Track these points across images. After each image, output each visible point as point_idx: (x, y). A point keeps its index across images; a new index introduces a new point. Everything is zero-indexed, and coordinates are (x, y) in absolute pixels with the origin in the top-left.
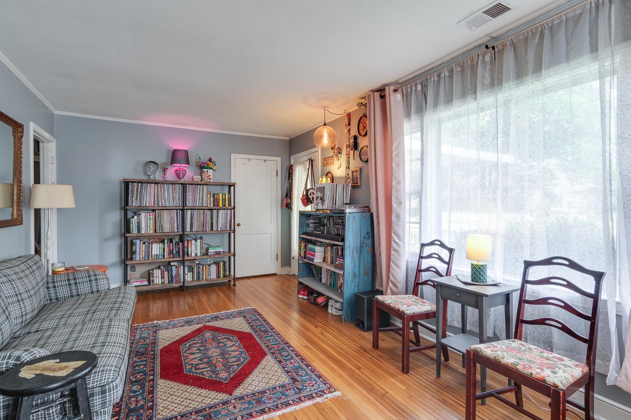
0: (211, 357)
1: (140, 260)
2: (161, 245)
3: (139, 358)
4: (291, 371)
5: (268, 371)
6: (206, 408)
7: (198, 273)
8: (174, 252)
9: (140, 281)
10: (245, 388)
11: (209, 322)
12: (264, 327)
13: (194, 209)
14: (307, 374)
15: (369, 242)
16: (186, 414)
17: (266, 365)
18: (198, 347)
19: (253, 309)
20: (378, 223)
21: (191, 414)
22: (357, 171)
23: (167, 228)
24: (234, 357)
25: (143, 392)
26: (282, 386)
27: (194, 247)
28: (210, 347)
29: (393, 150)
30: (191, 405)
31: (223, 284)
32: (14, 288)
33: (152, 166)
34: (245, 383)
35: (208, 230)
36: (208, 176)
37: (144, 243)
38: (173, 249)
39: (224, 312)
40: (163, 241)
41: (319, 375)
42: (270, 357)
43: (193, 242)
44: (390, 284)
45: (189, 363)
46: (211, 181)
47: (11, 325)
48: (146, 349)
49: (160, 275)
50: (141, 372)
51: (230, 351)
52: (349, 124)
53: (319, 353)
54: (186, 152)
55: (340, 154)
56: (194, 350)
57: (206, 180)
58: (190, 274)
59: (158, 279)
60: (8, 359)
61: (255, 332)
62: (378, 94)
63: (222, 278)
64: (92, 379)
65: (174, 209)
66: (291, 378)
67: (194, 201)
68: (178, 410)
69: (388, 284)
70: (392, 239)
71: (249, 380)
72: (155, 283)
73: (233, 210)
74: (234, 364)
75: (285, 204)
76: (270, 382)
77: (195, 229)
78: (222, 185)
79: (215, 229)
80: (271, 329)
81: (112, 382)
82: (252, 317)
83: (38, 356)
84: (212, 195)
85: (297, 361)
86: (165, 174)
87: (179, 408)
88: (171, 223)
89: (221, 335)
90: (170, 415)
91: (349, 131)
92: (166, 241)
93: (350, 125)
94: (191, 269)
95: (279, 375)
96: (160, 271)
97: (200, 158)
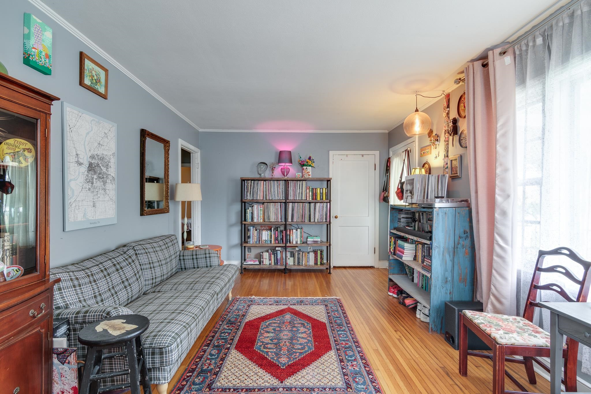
0: (281, 339)
1: (253, 243)
2: (269, 232)
3: (228, 326)
4: (349, 374)
5: (326, 368)
6: (256, 389)
7: (299, 258)
8: (279, 239)
9: (253, 261)
10: (297, 379)
11: (293, 305)
12: (340, 320)
13: (294, 202)
14: (364, 383)
15: (468, 242)
16: (238, 389)
17: (326, 361)
18: (275, 326)
19: (337, 299)
20: (478, 221)
21: (242, 390)
22: (456, 160)
23: (273, 219)
24: (301, 344)
25: (217, 357)
26: (333, 388)
27: (295, 235)
28: (285, 329)
29: (498, 128)
30: (245, 381)
31: (321, 271)
32: (148, 258)
33: (263, 167)
34: (299, 374)
35: (306, 221)
36: (307, 173)
37: (256, 230)
38: (278, 236)
39: (311, 298)
40: (271, 230)
41: (378, 388)
42: (334, 353)
43: (294, 231)
44: (492, 297)
45: (262, 340)
46: (310, 177)
47: (139, 285)
48: (236, 319)
49: (268, 257)
50: (223, 339)
51: (300, 337)
52: (448, 106)
53: (388, 361)
54: (290, 152)
55: (438, 141)
56: (271, 329)
57: (306, 176)
58: (292, 259)
59: (267, 261)
60: (103, 312)
61: (330, 323)
62: (480, 63)
63: (319, 266)
64: (155, 340)
65: (278, 202)
66: (346, 382)
67: (295, 195)
68: (235, 383)
69: (489, 297)
70: (495, 242)
71: (304, 372)
72: (264, 263)
73: (329, 204)
74: (298, 351)
75: (382, 197)
76: (322, 381)
77: (295, 220)
78: (321, 180)
79: (312, 220)
80: (346, 323)
81: (168, 346)
82: (333, 307)
83: (121, 314)
84: (311, 189)
85: (359, 365)
86: (273, 173)
87: (236, 381)
88: (276, 214)
89: (298, 320)
90: (226, 385)
91: (448, 114)
92: (273, 229)
93: (449, 108)
94: (293, 255)
95: (335, 375)
96: (268, 253)
97: (300, 157)
